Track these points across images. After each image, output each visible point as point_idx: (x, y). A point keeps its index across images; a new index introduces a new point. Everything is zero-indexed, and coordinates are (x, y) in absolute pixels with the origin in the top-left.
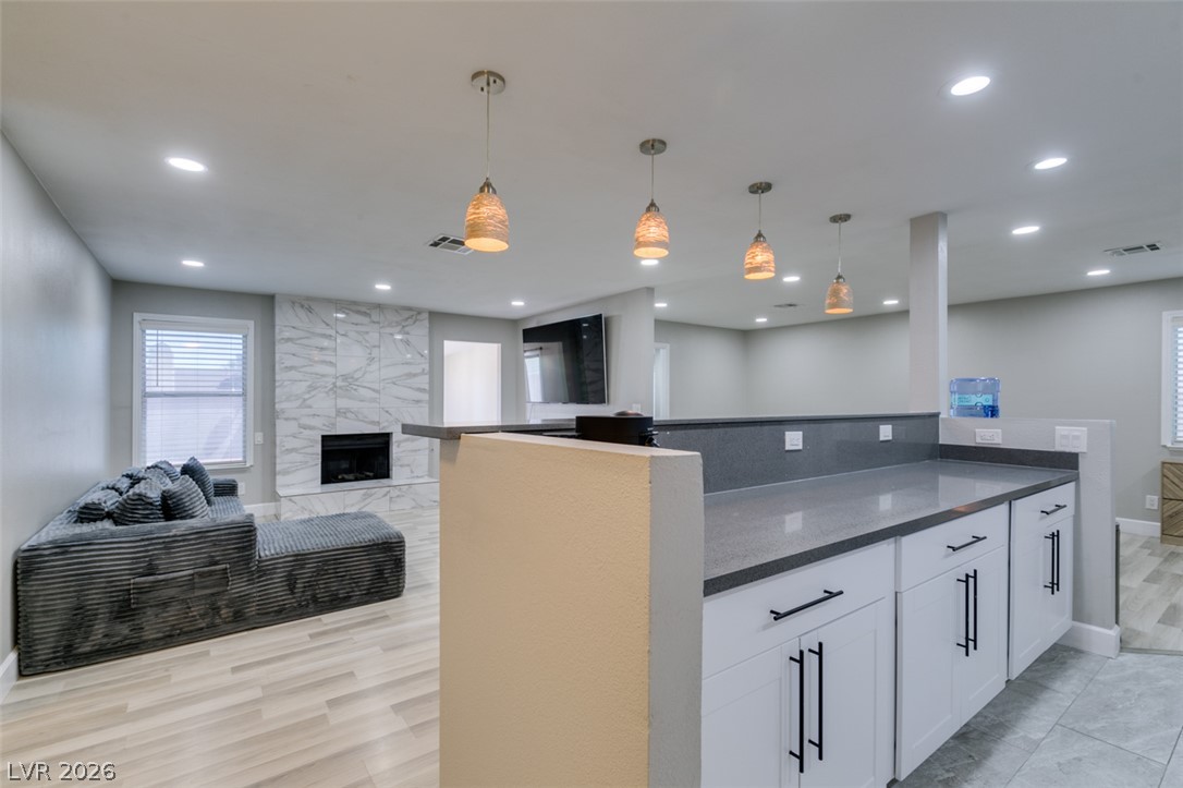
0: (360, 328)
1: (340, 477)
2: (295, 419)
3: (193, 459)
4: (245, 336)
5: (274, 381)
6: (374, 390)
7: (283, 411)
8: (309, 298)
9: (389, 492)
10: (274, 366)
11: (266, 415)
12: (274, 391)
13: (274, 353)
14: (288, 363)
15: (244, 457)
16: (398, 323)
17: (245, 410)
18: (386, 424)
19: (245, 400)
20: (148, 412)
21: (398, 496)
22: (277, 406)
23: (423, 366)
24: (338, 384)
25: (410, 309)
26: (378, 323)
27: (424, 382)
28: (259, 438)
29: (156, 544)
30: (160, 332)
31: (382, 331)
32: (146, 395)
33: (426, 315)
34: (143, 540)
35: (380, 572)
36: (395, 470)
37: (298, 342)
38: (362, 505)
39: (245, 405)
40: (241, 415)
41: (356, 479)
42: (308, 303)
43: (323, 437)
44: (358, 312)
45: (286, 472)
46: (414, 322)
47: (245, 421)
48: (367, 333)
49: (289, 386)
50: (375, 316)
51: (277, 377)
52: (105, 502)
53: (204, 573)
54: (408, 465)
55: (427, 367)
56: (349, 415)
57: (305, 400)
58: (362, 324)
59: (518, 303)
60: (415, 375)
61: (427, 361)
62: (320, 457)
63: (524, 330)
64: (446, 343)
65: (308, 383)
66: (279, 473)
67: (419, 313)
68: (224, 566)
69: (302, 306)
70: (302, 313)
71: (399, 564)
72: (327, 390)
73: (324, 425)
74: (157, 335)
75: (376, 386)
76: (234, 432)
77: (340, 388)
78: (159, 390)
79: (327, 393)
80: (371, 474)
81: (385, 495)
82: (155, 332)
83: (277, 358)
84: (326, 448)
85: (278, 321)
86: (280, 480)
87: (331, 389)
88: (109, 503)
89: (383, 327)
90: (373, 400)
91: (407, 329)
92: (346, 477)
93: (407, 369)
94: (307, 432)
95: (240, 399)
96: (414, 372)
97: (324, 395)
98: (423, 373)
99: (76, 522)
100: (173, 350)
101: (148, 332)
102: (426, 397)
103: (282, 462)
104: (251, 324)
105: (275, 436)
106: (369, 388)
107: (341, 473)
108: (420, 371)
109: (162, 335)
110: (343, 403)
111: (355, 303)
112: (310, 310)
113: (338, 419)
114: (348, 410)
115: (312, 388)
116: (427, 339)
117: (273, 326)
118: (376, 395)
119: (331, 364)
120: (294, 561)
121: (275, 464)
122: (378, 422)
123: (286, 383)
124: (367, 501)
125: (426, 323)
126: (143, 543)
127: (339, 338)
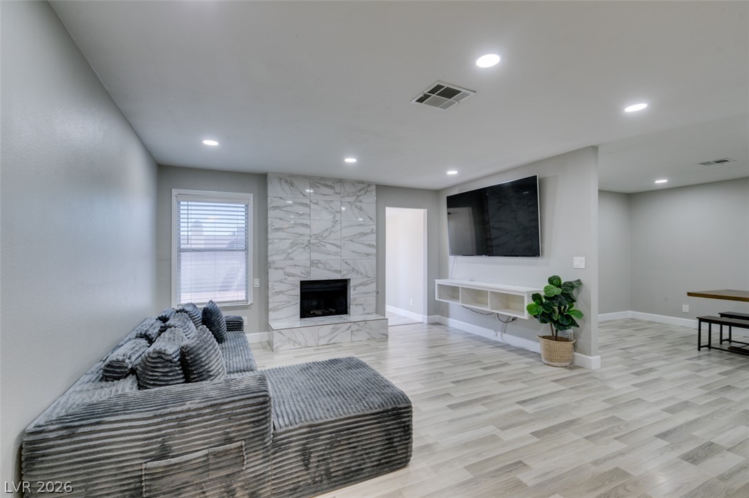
0: (326, 198)
1: (312, 312)
2: (282, 268)
3: (211, 301)
4: (247, 206)
5: (267, 239)
6: (337, 246)
7: (273, 262)
8: (292, 176)
9: (350, 327)
10: (267, 228)
11: (261, 266)
12: (267, 247)
13: (267, 218)
14: (277, 226)
15: (247, 297)
16: (354, 194)
17: (247, 262)
18: (345, 272)
19: (247, 254)
20: (182, 263)
21: (357, 330)
22: (269, 259)
23: (371, 227)
24: (312, 241)
25: (362, 182)
26: (340, 193)
27: (372, 239)
28: (257, 283)
29: (170, 421)
30: (189, 203)
31: (343, 200)
32: (180, 250)
33: (373, 187)
34: (155, 417)
35: (390, 441)
36: (352, 308)
37: (284, 209)
38: (331, 336)
39: (247, 258)
40: (244, 266)
41: (324, 315)
42: (291, 179)
43: (301, 282)
44: (326, 186)
45: (275, 309)
46: (366, 193)
47: (247, 269)
48: (332, 201)
49: (278, 243)
50: (338, 188)
51: (270, 237)
52: (129, 358)
53: (219, 452)
54: (361, 304)
55: (374, 227)
56: (319, 265)
57: (289, 254)
58: (328, 195)
59: (452, 173)
60: (366, 234)
61: (375, 223)
62: (299, 297)
63: (448, 198)
64: (388, 209)
65: (291, 241)
66: (271, 309)
67: (369, 186)
68: (238, 444)
69: (286, 182)
70: (286, 187)
71: (407, 430)
72: (304, 246)
73: (302, 273)
74: (188, 205)
75: (338, 243)
76: (239, 278)
77: (314, 244)
78: (188, 246)
79: (304, 248)
80: (334, 310)
81: (348, 329)
82: (186, 203)
83: (269, 222)
84: (303, 291)
85: (270, 194)
86: (272, 315)
87: (307, 246)
88: (133, 358)
89: (343, 197)
90: (336, 254)
91: (360, 198)
92: (316, 312)
93: (361, 230)
94: (290, 279)
95: (244, 253)
96: (365, 232)
97: (302, 249)
98: (372, 232)
99: (101, 380)
100: (204, 225)
101: (182, 203)
102: (373, 251)
103: (273, 301)
104: (251, 196)
105: (268, 281)
106: (333, 244)
107: (312, 310)
108: (370, 231)
109: (191, 205)
110: (316, 256)
111: (323, 178)
112: (292, 184)
113: (312, 268)
114: (319, 262)
115: (293, 244)
116: (374, 205)
117: (266, 197)
118: (339, 250)
119: (306, 226)
120: (309, 432)
121: (268, 302)
122: (340, 271)
123: (275, 241)
124: (334, 334)
125: (374, 193)
126: (155, 421)
127: (312, 206)
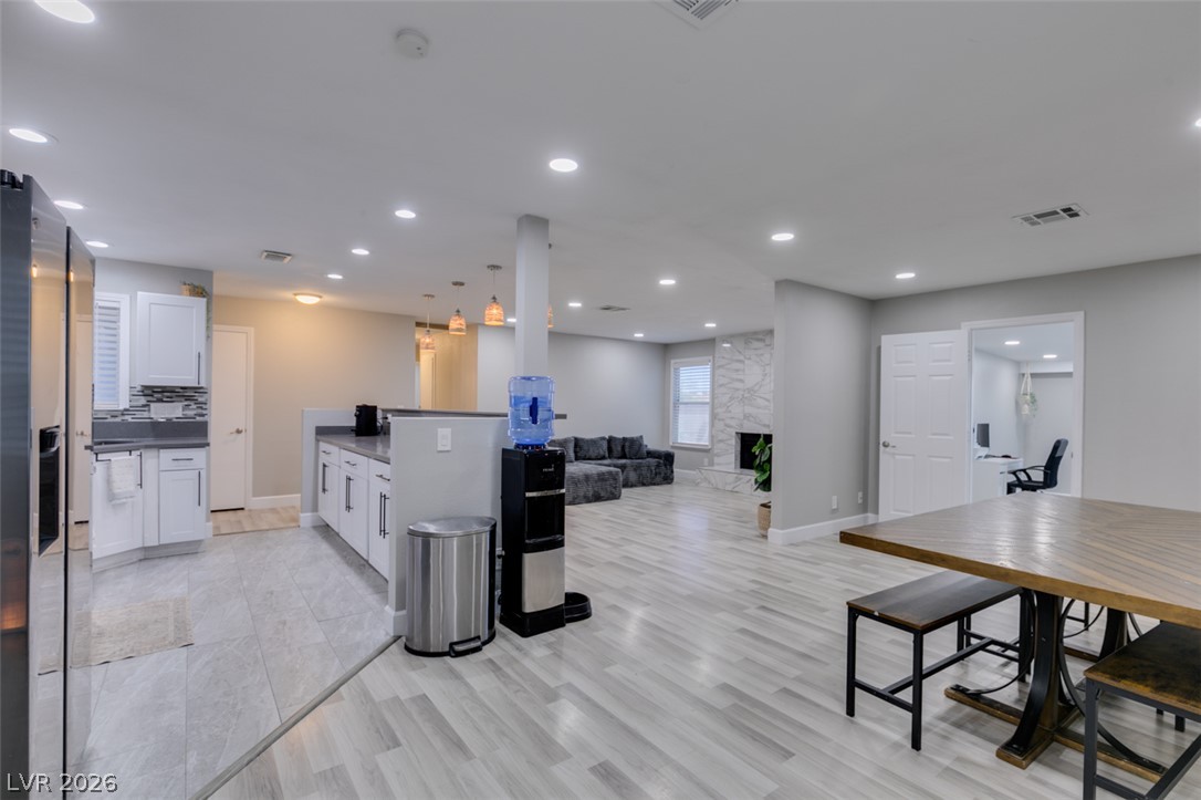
0: (758, 352)
2: (723, 420)
4: (711, 367)
6: (766, 400)
7: (718, 414)
8: (731, 336)
12: (715, 401)
13: (715, 376)
14: (721, 382)
18: (769, 427)
20: (680, 413)
22: (714, 411)
24: (745, 395)
32: (678, 404)
37: (726, 367)
42: (731, 340)
43: (741, 434)
44: (758, 340)
45: (719, 455)
48: (762, 354)
51: (716, 392)
56: (752, 419)
57: (728, 407)
65: (729, 395)
66: (716, 455)
69: (728, 342)
70: (728, 347)
73: (737, 425)
75: (767, 396)
77: (747, 398)
78: (685, 400)
83: (716, 379)
84: (742, 444)
85: (716, 355)
86: (716, 460)
87: (741, 400)
90: (766, 408)
94: (728, 429)
97: (737, 403)
103: (717, 448)
106: (762, 398)
107: (750, 463)
111: (755, 333)
112: (731, 344)
113: (746, 422)
114: (751, 415)
115: (732, 398)
119: (741, 381)
121: (714, 449)
122: (765, 426)
123: (720, 396)
127: (746, 362)
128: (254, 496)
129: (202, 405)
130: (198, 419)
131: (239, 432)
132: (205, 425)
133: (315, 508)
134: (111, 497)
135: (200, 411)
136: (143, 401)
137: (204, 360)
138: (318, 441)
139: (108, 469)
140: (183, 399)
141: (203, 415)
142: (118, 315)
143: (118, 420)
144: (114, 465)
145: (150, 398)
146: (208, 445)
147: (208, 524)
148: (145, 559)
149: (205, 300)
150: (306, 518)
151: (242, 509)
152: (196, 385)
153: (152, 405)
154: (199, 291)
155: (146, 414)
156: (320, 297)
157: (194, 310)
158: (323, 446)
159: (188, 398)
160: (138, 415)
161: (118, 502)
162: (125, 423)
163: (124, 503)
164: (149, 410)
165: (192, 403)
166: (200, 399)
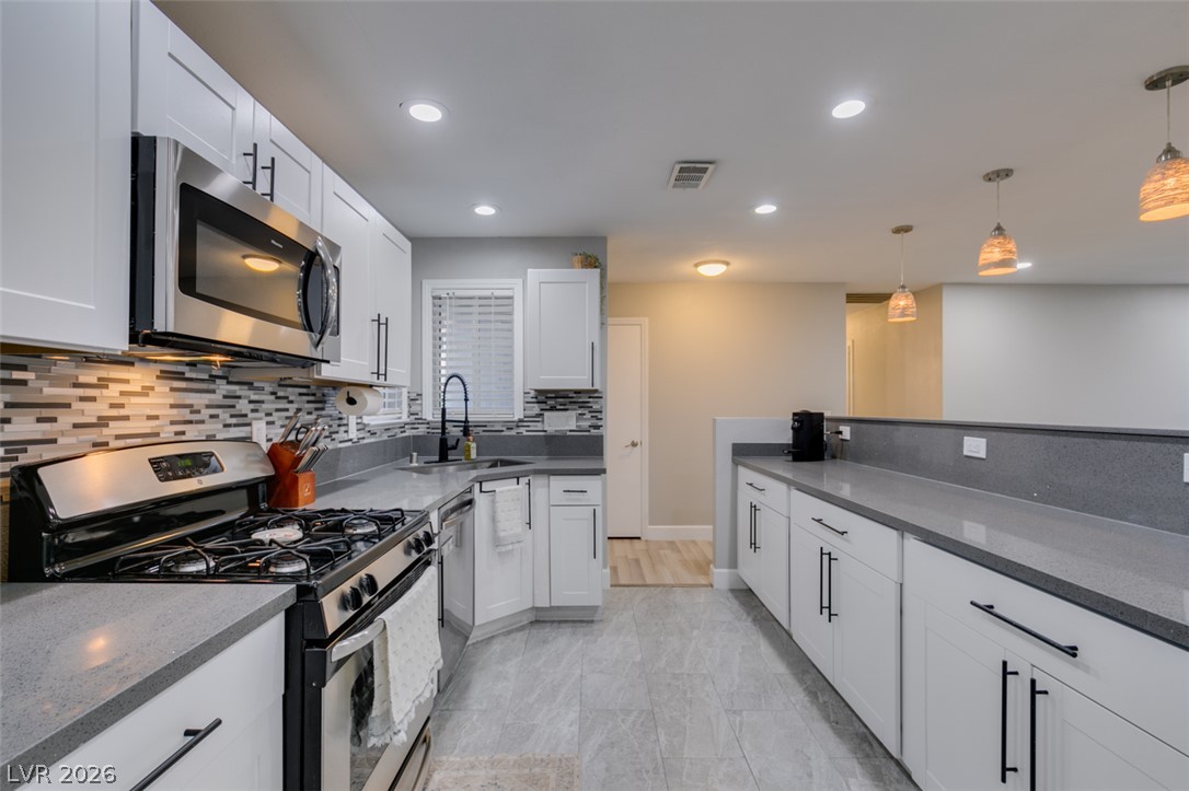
128: (650, 524)
129: (597, 414)
130: (593, 431)
131: (634, 445)
132: (600, 439)
133: (733, 563)
134: (497, 542)
135: (595, 422)
136: (536, 409)
137: (598, 354)
138: (735, 463)
139: (493, 502)
140: (576, 406)
141: (597, 427)
142: (512, 305)
143: (513, 433)
144: (499, 498)
145: (544, 406)
146: (604, 471)
147: (604, 571)
148: (537, 622)
149: (598, 270)
150: (721, 576)
151: (639, 538)
152: (591, 388)
153: (546, 414)
154: (592, 262)
155: (539, 426)
156: (727, 264)
157: (587, 285)
158: (746, 474)
159: (583, 405)
160: (533, 426)
161: (503, 549)
162: (519, 436)
163: (511, 551)
164: (543, 421)
165: (586, 411)
166: (595, 407)
